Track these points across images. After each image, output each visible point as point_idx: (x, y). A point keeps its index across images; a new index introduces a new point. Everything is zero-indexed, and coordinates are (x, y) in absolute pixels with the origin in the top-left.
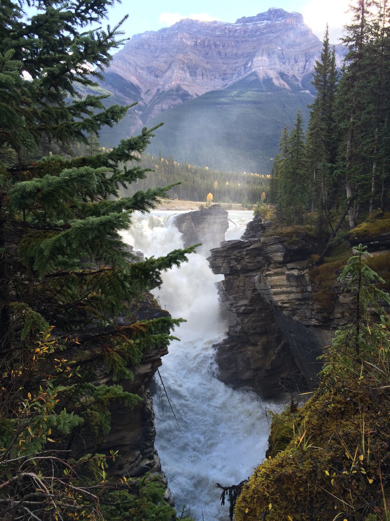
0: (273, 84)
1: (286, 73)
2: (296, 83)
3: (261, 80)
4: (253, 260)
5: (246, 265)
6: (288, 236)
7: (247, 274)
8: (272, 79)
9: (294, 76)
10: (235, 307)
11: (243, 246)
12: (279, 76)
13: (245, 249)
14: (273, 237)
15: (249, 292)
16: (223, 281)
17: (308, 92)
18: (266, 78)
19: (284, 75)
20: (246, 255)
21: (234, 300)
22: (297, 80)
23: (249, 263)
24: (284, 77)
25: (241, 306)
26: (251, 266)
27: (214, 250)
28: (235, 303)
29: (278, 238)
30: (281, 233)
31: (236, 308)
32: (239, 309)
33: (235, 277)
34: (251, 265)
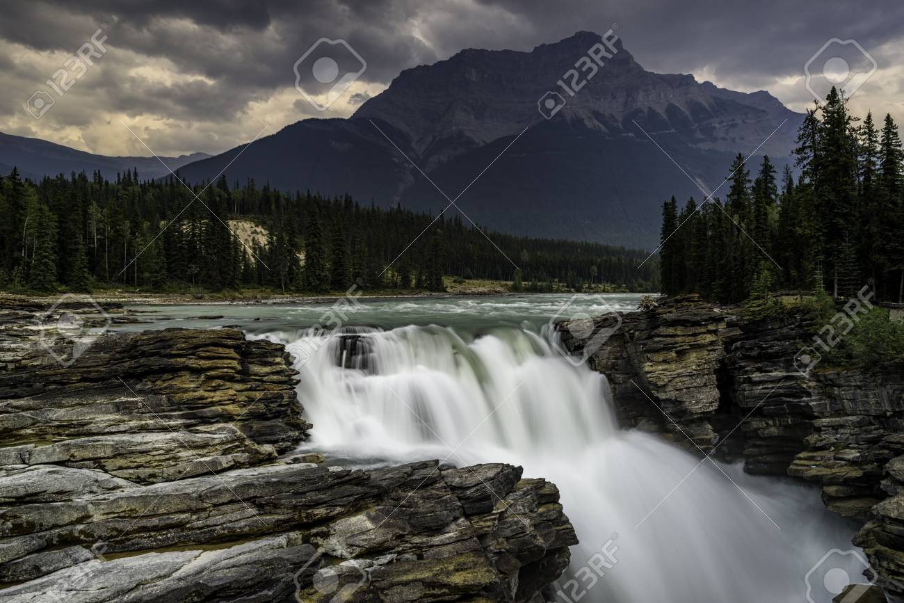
0: (585, 126)
1: (602, 112)
2: (615, 124)
3: (568, 121)
8: (583, 120)
9: (612, 116)
12: (592, 116)
18: (575, 119)
19: (599, 114)
24: (600, 117)
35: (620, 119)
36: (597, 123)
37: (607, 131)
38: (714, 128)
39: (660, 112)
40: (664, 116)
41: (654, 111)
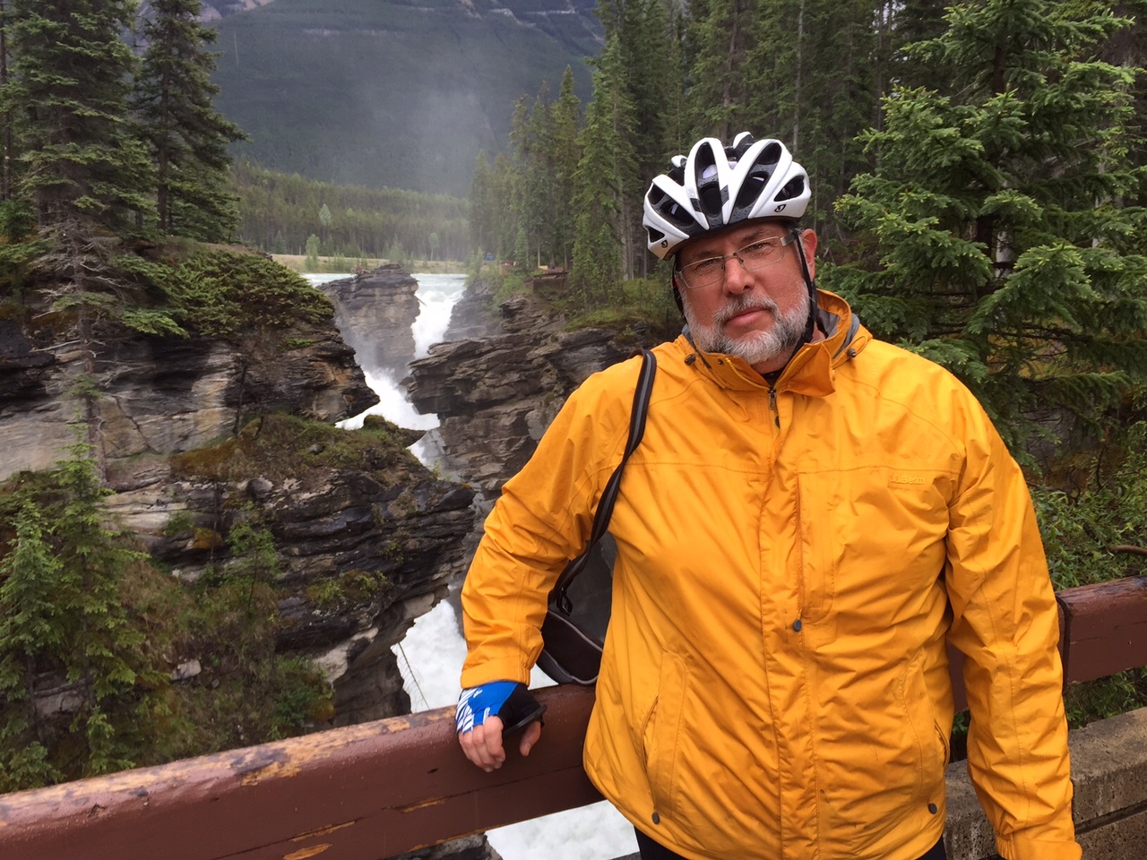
4: (500, 381)
5: (488, 393)
6: (614, 328)
7: (490, 410)
10: (476, 481)
11: (477, 352)
13: (483, 359)
14: (584, 330)
15: (501, 447)
16: (437, 429)
17: (508, 12)
20: (486, 371)
21: (472, 467)
23: (494, 386)
25: (488, 477)
26: (497, 394)
27: (420, 363)
28: (475, 472)
29: (596, 333)
30: (601, 323)
31: (482, 482)
32: (486, 483)
33: (465, 417)
34: (497, 390)
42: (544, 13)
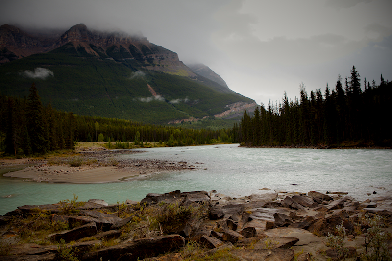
0: (86, 52)
1: (95, 45)
2: (103, 53)
3: (76, 48)
8: (84, 48)
9: (100, 48)
12: (89, 47)
17: (112, 59)
18: (79, 47)
19: (94, 46)
22: (103, 51)
24: (94, 47)
35: (105, 50)
36: (93, 51)
37: (99, 56)
38: (153, 59)
39: (126, 48)
40: (128, 51)
41: (123, 47)
42: (124, 59)
